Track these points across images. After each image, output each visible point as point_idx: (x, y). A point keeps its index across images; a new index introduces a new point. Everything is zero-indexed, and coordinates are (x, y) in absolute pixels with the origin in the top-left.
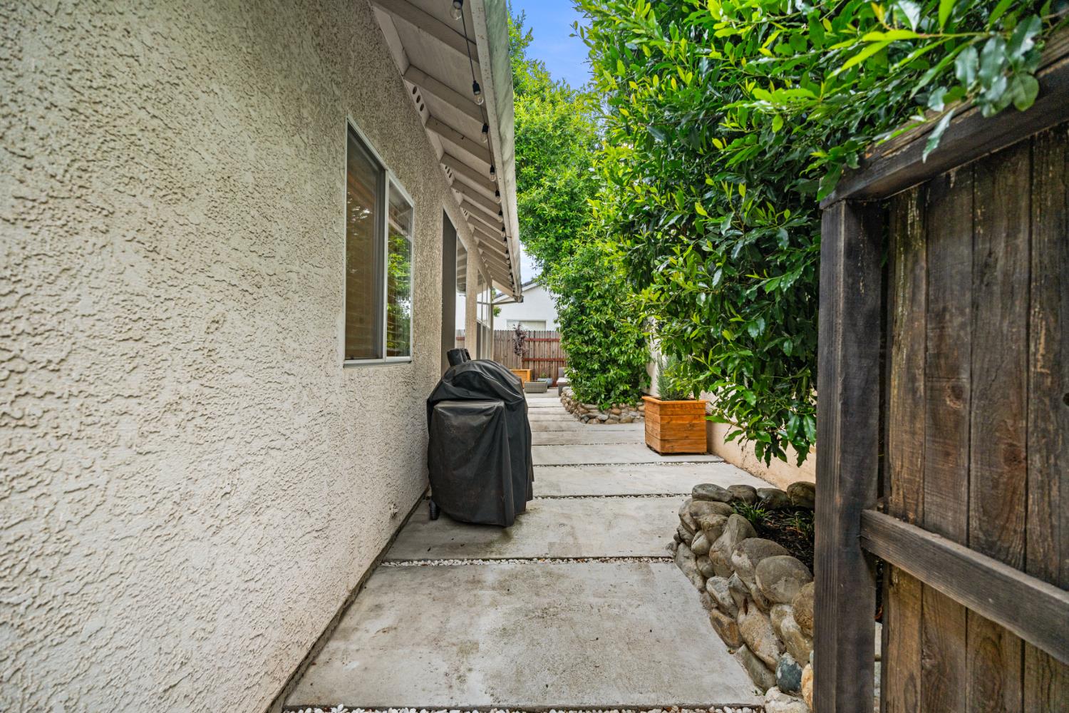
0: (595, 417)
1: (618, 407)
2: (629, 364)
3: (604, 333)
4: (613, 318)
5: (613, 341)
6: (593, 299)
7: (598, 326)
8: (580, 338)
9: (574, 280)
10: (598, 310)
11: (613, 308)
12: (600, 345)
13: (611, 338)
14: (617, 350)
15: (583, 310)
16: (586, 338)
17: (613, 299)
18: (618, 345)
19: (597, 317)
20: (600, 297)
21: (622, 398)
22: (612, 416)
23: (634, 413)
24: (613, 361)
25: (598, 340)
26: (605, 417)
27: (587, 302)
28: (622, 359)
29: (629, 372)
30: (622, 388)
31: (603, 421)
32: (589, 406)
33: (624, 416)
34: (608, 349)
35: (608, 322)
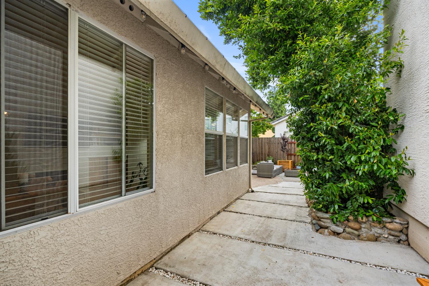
0: (327, 228)
1: (356, 220)
2: (371, 174)
3: (337, 139)
4: (348, 122)
5: (349, 148)
6: (321, 104)
7: (329, 132)
8: (309, 144)
9: (301, 86)
10: (327, 115)
11: (348, 112)
12: (332, 152)
13: (345, 145)
14: (353, 159)
15: (312, 117)
16: (317, 145)
17: (347, 101)
18: (355, 153)
19: (327, 123)
20: (330, 100)
21: (362, 211)
22: (348, 230)
23: (380, 231)
24: (350, 170)
25: (329, 147)
26: (340, 230)
27: (315, 107)
28: (361, 170)
29: (372, 183)
30: (361, 200)
31: (336, 234)
32: (320, 214)
33: (364, 232)
34: (342, 157)
35: (341, 127)
